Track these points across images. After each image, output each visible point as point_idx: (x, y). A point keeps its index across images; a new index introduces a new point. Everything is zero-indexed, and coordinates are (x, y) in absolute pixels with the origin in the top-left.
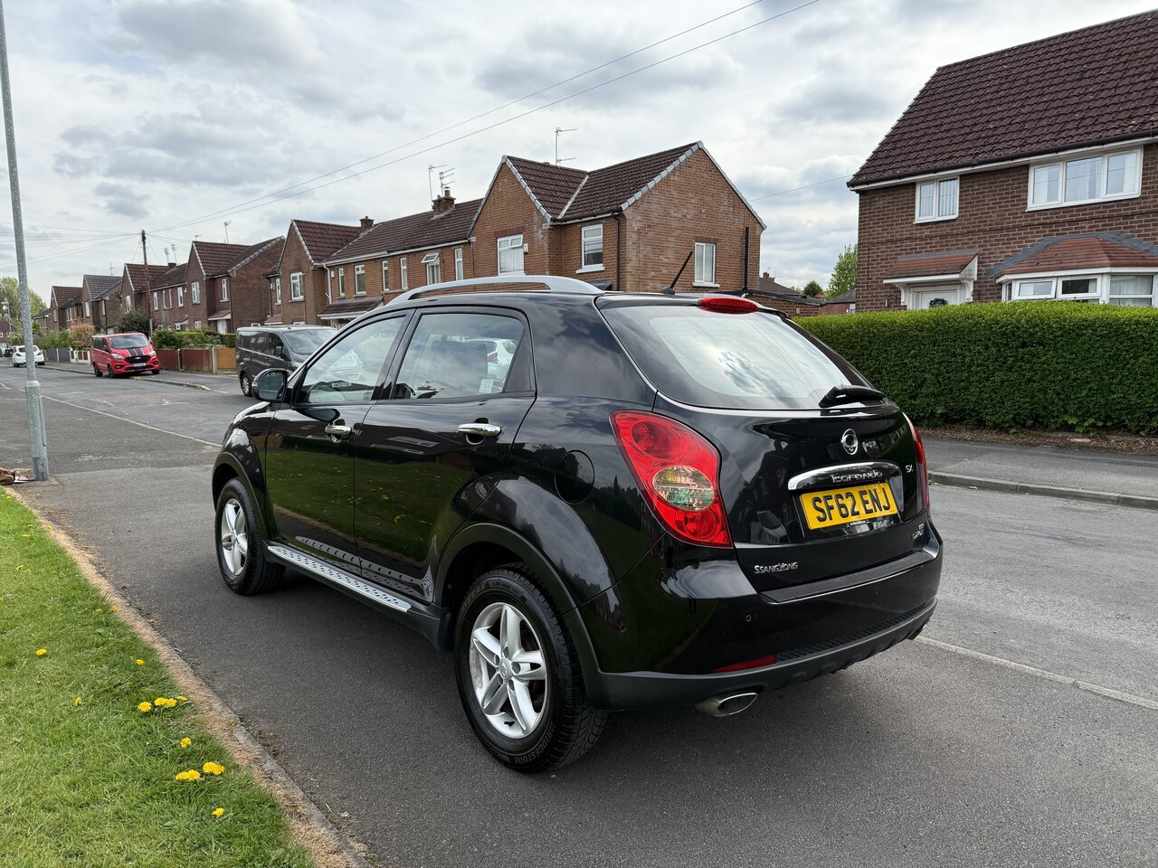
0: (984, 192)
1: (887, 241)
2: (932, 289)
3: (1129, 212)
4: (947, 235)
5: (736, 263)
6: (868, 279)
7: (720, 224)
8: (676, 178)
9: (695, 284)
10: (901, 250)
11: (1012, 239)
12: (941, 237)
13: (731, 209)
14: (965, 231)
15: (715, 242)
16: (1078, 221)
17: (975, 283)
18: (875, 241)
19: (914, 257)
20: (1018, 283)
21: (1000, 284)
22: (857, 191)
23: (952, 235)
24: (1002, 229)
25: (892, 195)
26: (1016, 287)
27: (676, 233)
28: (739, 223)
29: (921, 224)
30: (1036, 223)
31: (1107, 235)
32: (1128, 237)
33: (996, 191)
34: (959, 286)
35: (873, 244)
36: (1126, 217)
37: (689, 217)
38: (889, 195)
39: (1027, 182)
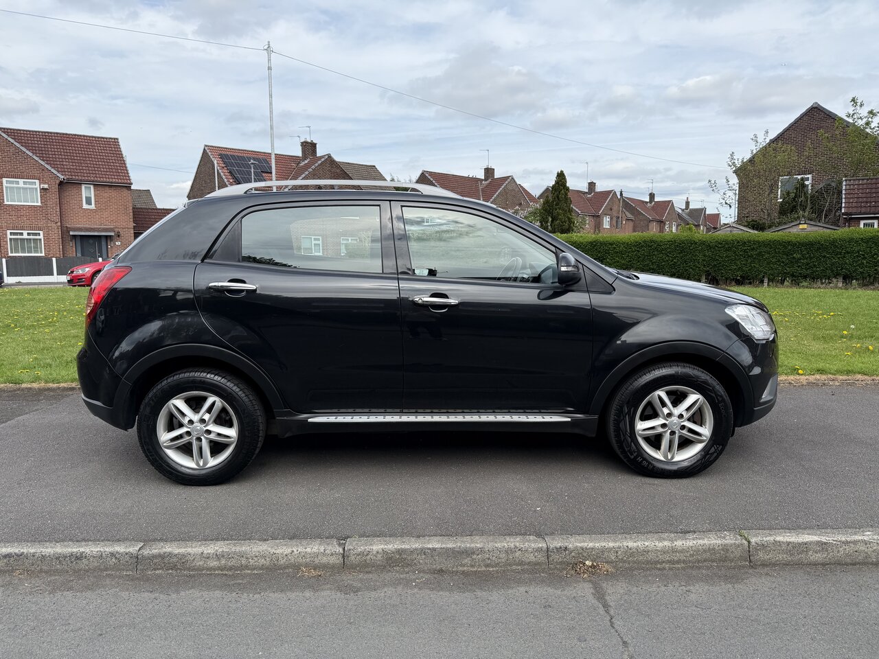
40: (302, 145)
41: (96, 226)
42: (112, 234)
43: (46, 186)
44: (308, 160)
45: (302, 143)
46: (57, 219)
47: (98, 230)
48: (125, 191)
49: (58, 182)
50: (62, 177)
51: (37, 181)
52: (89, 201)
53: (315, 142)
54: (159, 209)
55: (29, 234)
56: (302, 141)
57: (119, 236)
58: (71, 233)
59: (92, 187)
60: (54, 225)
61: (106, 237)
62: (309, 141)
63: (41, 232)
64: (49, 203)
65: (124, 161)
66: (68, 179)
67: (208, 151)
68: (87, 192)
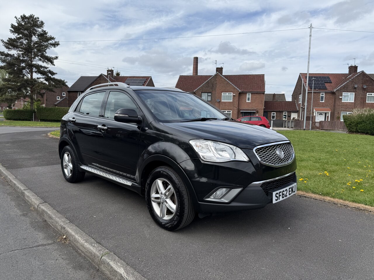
40: (349, 68)
41: (250, 109)
42: (255, 111)
43: (235, 94)
44: (351, 75)
45: (349, 67)
46: (237, 106)
47: (250, 110)
48: (262, 94)
49: (238, 93)
50: (240, 91)
51: (232, 93)
52: (249, 100)
53: (357, 66)
54: (287, 102)
55: (228, 112)
56: (349, 66)
57: (258, 112)
58: (241, 111)
59: (250, 94)
60: (235, 108)
61: (253, 112)
62: (354, 66)
63: (231, 111)
64: (235, 101)
65: (264, 83)
66: (242, 92)
67: (301, 76)
68: (249, 96)
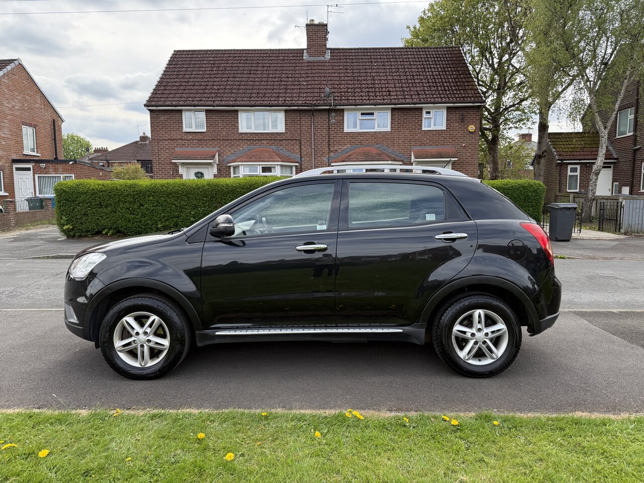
0: (218, 121)
1: (168, 139)
2: (196, 166)
3: (281, 138)
4: (201, 140)
5: (49, 142)
6: (159, 159)
7: (37, 115)
8: (5, 81)
9: (25, 153)
10: (177, 145)
11: (233, 145)
12: (198, 140)
13: (43, 107)
14: (210, 138)
15: (35, 126)
16: (261, 140)
17: (217, 165)
18: (161, 138)
19: (184, 149)
20: (243, 166)
21: (230, 166)
22: (149, 110)
23: (204, 140)
24: (228, 140)
25: (168, 115)
26: (241, 168)
27: (9, 117)
28: (48, 117)
29: (187, 132)
30: (243, 138)
31: (274, 147)
32: (281, 149)
33: (224, 121)
34: (210, 166)
35: (160, 140)
36: (280, 140)
37: (16, 107)
38: (167, 115)
39: (238, 118)
